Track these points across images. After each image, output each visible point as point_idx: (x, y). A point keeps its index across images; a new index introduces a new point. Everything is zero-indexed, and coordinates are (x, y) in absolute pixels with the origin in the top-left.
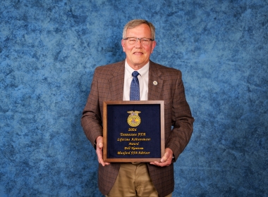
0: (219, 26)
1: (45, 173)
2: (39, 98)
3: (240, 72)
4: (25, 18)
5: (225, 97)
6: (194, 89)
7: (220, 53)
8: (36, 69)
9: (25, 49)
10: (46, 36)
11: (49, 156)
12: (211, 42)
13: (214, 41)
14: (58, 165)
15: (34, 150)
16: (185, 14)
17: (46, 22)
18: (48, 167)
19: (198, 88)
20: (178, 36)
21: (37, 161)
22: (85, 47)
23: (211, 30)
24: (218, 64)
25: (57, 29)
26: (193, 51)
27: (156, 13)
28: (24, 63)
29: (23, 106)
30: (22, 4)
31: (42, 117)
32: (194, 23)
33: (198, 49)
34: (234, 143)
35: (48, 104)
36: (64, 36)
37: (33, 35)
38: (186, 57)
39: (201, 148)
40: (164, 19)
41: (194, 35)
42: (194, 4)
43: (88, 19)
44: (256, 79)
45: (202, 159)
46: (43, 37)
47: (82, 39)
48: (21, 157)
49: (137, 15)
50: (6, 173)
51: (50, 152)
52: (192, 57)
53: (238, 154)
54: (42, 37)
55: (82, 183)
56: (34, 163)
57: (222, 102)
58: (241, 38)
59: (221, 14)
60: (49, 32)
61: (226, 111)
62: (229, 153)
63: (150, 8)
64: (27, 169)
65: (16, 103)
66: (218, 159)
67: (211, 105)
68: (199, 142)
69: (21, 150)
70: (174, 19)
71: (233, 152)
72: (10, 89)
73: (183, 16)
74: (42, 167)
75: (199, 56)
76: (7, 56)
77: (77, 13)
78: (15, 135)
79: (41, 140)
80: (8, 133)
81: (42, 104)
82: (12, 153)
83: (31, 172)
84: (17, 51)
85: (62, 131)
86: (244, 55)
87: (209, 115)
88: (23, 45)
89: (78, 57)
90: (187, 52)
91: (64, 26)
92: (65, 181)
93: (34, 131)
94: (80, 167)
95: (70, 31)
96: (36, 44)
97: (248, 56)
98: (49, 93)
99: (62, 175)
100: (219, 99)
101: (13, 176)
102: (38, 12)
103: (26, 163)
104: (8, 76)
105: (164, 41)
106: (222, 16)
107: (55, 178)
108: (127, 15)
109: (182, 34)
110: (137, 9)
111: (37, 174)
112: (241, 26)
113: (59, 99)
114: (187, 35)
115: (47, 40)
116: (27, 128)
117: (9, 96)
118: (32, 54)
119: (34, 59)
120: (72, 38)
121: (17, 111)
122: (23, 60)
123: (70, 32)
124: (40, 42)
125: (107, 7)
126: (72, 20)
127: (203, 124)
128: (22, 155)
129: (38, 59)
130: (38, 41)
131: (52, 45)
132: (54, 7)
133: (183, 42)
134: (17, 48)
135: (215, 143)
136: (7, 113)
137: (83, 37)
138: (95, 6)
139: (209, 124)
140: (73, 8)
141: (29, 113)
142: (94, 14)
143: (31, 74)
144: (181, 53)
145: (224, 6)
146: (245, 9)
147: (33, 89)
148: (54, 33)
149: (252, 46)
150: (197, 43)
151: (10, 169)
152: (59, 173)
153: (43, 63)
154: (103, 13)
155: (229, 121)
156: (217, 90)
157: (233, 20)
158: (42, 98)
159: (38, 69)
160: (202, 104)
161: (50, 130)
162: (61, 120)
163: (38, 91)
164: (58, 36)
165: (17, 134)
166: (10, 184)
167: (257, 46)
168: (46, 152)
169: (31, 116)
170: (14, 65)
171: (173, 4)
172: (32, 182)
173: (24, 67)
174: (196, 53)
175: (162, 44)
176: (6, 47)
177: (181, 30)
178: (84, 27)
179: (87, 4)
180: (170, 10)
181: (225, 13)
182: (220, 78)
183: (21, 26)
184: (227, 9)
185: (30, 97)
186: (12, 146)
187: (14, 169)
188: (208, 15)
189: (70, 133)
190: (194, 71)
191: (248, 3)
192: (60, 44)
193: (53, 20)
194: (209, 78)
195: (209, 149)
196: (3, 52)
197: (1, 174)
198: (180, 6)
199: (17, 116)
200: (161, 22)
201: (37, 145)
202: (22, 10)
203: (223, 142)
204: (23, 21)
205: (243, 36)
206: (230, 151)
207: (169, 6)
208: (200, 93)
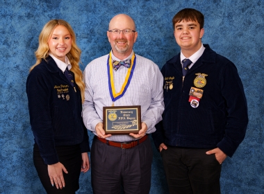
8: (8, 56)
11: (22, 147)
15: (6, 141)
31: (14, 107)
40: (141, 4)
43: (62, 4)
46: (14, 22)
56: (7, 155)
58: (220, 25)
74: (15, 159)
91: (37, 11)
123: (42, 17)
153: (15, 51)
158: (14, 87)
159: (10, 56)
163: (9, 80)
168: (19, 143)
177: (159, 16)
178: (58, 12)
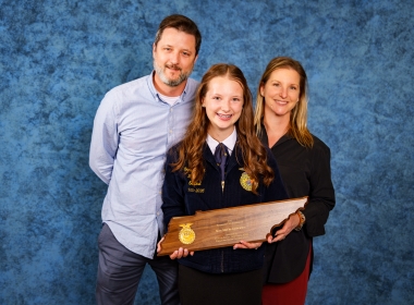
0: (338, 37)
3: (364, 98)
4: (84, 27)
5: (345, 130)
7: (339, 73)
9: (85, 67)
10: (111, 50)
12: (327, 58)
13: (331, 57)
16: (293, 22)
17: (111, 33)
23: (327, 43)
24: (336, 88)
25: (126, 41)
27: (255, 20)
28: (83, 87)
29: (82, 141)
30: (81, 10)
32: (304, 33)
33: (310, 67)
34: (357, 190)
36: (135, 51)
37: (95, 49)
41: (305, 49)
42: (305, 8)
44: (385, 107)
48: (80, 208)
49: (230, 23)
50: (61, 228)
53: (361, 206)
54: (106, 52)
57: (341, 138)
59: (340, 21)
60: (115, 45)
61: (346, 149)
62: (350, 204)
63: (248, 13)
64: (88, 223)
65: (72, 138)
69: (79, 199)
70: (279, 27)
71: (356, 203)
72: (65, 120)
73: (291, 24)
75: (311, 76)
76: (62, 77)
77: (152, 20)
78: (72, 180)
80: (63, 177)
82: (69, 202)
83: (92, 227)
84: (74, 71)
86: (370, 75)
88: (82, 63)
95: (142, 45)
96: (99, 61)
97: (376, 77)
100: (338, 133)
101: (70, 232)
102: (101, 19)
103: (86, 216)
104: (63, 104)
106: (341, 24)
108: (217, 23)
109: (289, 48)
110: (229, 14)
114: (295, 49)
115: (113, 56)
117: (63, 129)
118: (93, 74)
119: (96, 81)
121: (74, 149)
122: (81, 82)
124: (104, 58)
125: (190, 13)
126: (145, 29)
128: (81, 206)
129: (101, 81)
130: (101, 57)
131: (119, 62)
132: (122, 13)
134: (74, 66)
136: (62, 152)
138: (175, 11)
140: (146, 14)
143: (92, 100)
145: (345, 11)
146: (372, 15)
148: (122, 47)
149: (380, 64)
150: (308, 60)
151: (66, 224)
155: (350, 162)
156: (335, 121)
157: (355, 29)
164: (127, 51)
165: (75, 178)
166: (66, 242)
167: (387, 63)
170: (71, 88)
171: (277, 9)
173: (82, 91)
175: (263, 60)
176: (60, 65)
179: (164, 9)
180: (273, 16)
181: (346, 21)
182: (339, 106)
183: (80, 38)
184: (348, 15)
186: (69, 195)
187: (71, 224)
188: (324, 22)
191: (375, 8)
192: (129, 62)
193: (121, 30)
194: (324, 105)
196: (56, 72)
197: (55, 229)
198: (287, 11)
199: (74, 155)
200: (262, 32)
201: (100, 193)
202: (81, 17)
203: (342, 189)
204: (81, 32)
205: (369, 51)
206: (352, 201)
207: (272, 11)
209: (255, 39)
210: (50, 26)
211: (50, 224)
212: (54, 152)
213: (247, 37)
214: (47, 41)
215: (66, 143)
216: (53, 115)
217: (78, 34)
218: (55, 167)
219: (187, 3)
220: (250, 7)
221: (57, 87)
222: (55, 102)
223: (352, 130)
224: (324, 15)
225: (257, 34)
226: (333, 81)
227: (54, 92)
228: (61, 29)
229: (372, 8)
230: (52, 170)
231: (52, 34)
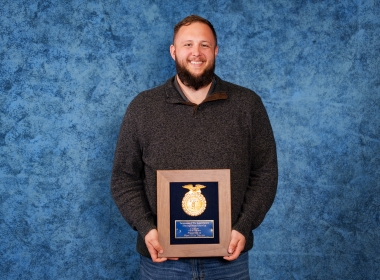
0: (320, 52)
1: (73, 260)
2: (64, 153)
3: (349, 118)
4: (44, 40)
5: (328, 152)
6: (285, 141)
7: (321, 92)
9: (45, 83)
10: (74, 65)
12: (309, 75)
13: (314, 72)
14: (92, 249)
17: (75, 46)
18: (78, 252)
19: (291, 140)
20: (262, 66)
21: (61, 244)
22: (130, 81)
23: (309, 59)
24: (318, 106)
25: (90, 55)
26: (283, 88)
27: (232, 34)
28: (43, 104)
29: (42, 164)
30: (41, 21)
32: (284, 48)
33: (290, 84)
34: (341, 217)
35: (77, 162)
36: (101, 66)
37: (56, 64)
38: (273, 96)
39: (295, 224)
41: (285, 65)
42: (285, 20)
44: (371, 127)
45: (296, 240)
47: (126, 71)
48: (39, 238)
50: (17, 260)
51: (79, 231)
52: (282, 96)
53: (346, 233)
54: (68, 66)
55: (125, 275)
57: (323, 160)
59: (322, 35)
60: (79, 60)
61: (329, 173)
62: (334, 232)
63: (223, 26)
64: (48, 255)
65: (31, 160)
66: (319, 240)
67: (309, 164)
68: (291, 216)
69: (39, 228)
70: (257, 42)
71: (340, 230)
72: (23, 141)
73: (270, 38)
75: (292, 94)
76: (19, 94)
77: (119, 33)
78: (30, 207)
79: (68, 213)
80: (21, 203)
81: (69, 163)
82: (26, 232)
83: (52, 259)
84: (33, 88)
85: (97, 200)
86: (355, 93)
87: (306, 178)
88: (42, 78)
89: (121, 96)
90: (276, 89)
92: (102, 273)
93: (57, 201)
94: (122, 253)
95: (109, 59)
96: (61, 76)
97: (361, 95)
98: (79, 146)
99: (97, 264)
100: (320, 155)
101: (28, 264)
102: (63, 31)
103: (45, 247)
104: (21, 123)
105: (242, 73)
106: (323, 39)
107: (87, 268)
109: (267, 64)
111: (62, 262)
112: (351, 54)
113: (93, 155)
114: (274, 65)
115: (76, 71)
116: (47, 196)
117: (21, 151)
118: (55, 90)
119: (58, 99)
120: (111, 69)
121: (32, 173)
122: (41, 100)
124: (67, 73)
125: (161, 25)
126: (112, 43)
127: (298, 191)
128: (40, 235)
129: (63, 98)
130: (63, 72)
131: (83, 78)
132: (86, 24)
133: (269, 74)
134: (34, 82)
135: (314, 218)
136: (19, 176)
137: (128, 68)
138: (144, 23)
139: (307, 191)
140: (113, 26)
141: (50, 175)
142: (143, 34)
143: (54, 119)
144: (266, 90)
145: (327, 24)
146: (356, 29)
147: (56, 141)
148: (86, 61)
149: (366, 81)
150: (288, 77)
151: (23, 255)
152: (92, 260)
154: (157, 33)
155: (334, 187)
156: (318, 142)
157: (339, 44)
160: (296, 162)
161: (81, 200)
162: (96, 185)
164: (92, 66)
165: (33, 205)
166: (23, 276)
167: (372, 80)
169: (53, 180)
170: (29, 106)
171: (254, 21)
172: (55, 274)
173: (42, 110)
174: (288, 91)
175: (240, 77)
176: (17, 81)
179: (132, 20)
180: (251, 29)
181: (329, 35)
182: (321, 126)
183: (39, 51)
184: (332, 29)
185: (51, 153)
186: (27, 223)
187: (28, 255)
188: (305, 36)
189: (109, 204)
190: (285, 116)
191: (360, 21)
192: (94, 77)
193: (85, 43)
194: (306, 125)
195: (306, 227)
196: (13, 88)
197: (11, 262)
198: (266, 24)
199: (33, 180)
200: (239, 46)
201: (62, 221)
202: (41, 28)
203: (326, 216)
204: (41, 44)
205: (353, 67)
206: (336, 229)
207: (250, 23)
208: (293, 147)
209: (231, 53)
210: (6, 38)
211: (5, 256)
212: (10, 176)
213: (223, 52)
214: (3, 54)
215: (24, 166)
216: (9, 135)
217: (38, 47)
218: (12, 192)
219: (157, 15)
220: (225, 19)
221: (14, 105)
222: (12, 122)
223: (335, 152)
224: (305, 29)
225: (233, 48)
226: (316, 99)
227: (10, 110)
228: (18, 41)
229: (356, 22)
230: (8, 196)
231: (9, 47)
